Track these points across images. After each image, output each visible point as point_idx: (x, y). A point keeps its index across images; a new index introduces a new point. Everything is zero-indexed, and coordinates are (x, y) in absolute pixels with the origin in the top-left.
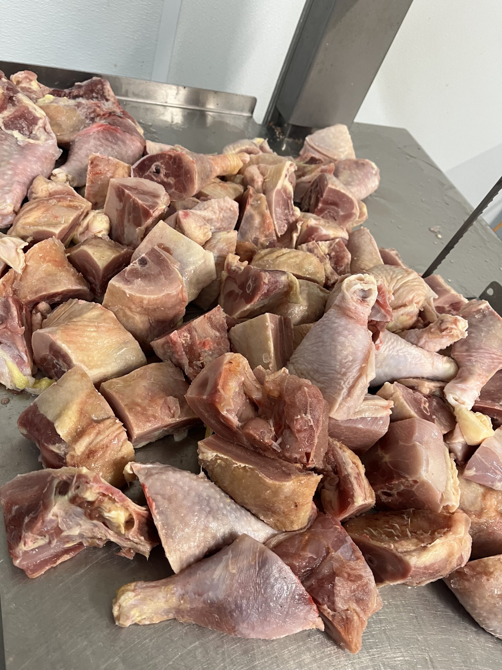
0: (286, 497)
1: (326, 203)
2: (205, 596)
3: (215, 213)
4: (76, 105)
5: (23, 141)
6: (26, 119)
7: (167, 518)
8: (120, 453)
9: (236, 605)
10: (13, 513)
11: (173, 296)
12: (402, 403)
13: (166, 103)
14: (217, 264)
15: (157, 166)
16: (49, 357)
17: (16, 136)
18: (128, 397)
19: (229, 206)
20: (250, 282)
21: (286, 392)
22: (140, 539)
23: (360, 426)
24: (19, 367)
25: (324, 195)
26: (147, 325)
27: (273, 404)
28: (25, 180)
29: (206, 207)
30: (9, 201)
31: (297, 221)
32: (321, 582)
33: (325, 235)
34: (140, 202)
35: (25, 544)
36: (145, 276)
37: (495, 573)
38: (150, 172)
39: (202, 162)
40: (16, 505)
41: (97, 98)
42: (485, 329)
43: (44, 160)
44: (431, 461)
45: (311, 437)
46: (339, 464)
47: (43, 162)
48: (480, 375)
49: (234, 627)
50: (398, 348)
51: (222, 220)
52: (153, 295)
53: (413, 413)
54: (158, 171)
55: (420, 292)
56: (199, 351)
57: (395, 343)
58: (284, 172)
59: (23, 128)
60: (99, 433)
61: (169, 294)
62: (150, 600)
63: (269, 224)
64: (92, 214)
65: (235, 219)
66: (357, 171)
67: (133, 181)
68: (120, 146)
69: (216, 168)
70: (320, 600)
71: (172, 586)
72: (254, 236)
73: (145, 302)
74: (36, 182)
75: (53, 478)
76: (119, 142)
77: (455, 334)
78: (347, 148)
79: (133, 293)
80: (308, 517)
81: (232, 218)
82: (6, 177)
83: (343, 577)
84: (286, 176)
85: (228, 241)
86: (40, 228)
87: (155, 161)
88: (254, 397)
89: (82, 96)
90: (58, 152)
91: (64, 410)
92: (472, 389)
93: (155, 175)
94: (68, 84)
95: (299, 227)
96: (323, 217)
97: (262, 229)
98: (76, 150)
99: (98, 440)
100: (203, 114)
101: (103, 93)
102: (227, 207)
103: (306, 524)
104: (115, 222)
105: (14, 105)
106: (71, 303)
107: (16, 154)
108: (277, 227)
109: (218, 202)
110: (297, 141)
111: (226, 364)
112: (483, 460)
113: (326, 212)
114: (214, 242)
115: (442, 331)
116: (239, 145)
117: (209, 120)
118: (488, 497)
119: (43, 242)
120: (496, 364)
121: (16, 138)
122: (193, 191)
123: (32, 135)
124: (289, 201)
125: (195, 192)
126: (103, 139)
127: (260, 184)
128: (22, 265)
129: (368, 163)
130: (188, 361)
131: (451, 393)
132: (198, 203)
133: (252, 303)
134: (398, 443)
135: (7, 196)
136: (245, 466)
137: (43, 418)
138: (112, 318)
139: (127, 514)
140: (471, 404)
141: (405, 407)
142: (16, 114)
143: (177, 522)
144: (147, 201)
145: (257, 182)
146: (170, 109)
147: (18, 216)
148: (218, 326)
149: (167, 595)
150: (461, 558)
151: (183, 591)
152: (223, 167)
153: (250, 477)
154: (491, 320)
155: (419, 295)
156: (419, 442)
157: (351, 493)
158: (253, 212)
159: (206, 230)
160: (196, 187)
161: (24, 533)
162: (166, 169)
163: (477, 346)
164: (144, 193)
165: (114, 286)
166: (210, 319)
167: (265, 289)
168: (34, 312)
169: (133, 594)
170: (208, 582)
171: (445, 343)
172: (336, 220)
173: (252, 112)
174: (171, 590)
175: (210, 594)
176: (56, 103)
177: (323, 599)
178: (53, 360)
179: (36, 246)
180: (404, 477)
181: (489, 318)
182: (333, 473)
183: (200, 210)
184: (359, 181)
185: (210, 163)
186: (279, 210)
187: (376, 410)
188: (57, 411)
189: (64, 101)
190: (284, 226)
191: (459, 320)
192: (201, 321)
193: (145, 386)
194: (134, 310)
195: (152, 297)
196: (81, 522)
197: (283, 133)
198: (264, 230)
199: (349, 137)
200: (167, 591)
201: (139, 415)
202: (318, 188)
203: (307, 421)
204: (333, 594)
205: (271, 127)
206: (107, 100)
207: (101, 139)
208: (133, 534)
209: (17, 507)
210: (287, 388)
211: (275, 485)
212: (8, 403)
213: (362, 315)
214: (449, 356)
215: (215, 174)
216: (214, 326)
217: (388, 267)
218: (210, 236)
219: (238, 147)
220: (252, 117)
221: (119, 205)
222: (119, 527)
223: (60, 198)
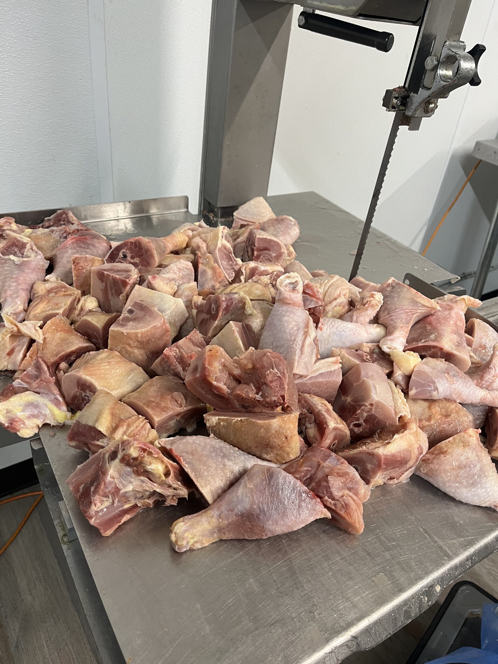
0: (276, 432)
1: (259, 250)
2: (236, 510)
3: (175, 273)
4: (50, 232)
5: (19, 261)
6: (16, 246)
7: (193, 466)
8: (148, 438)
9: (259, 509)
10: (81, 491)
11: (159, 328)
12: (348, 358)
13: (118, 217)
14: (187, 307)
15: (123, 252)
16: (78, 393)
17: (12, 259)
18: (144, 399)
19: (185, 266)
20: (213, 306)
21: (256, 361)
22: (178, 484)
23: (320, 380)
24: (57, 407)
25: (256, 244)
26: (145, 357)
27: (251, 376)
28: (27, 287)
29: (168, 271)
30: (19, 303)
31: (241, 268)
32: (319, 484)
33: (264, 271)
34: (117, 276)
35: (95, 506)
36: (134, 320)
37: (448, 451)
38: (119, 258)
39: (157, 242)
40: (82, 484)
41: (64, 224)
42: (396, 296)
43: (37, 270)
44: (377, 386)
45: (282, 385)
46: (311, 406)
47: (37, 272)
48: (402, 327)
49: (263, 527)
50: (336, 326)
51: (182, 278)
52: (144, 328)
53: (357, 362)
54: (125, 256)
55: (344, 287)
56: (189, 362)
57: (333, 323)
58: (220, 235)
59: (16, 252)
60: (129, 426)
61: (155, 326)
62: (197, 524)
63: (220, 273)
64: (83, 299)
65: (192, 275)
66: (279, 226)
67: (107, 266)
68: (91, 249)
69: (168, 244)
70: (321, 495)
71: (209, 512)
72: (210, 285)
73: (139, 335)
74: (35, 286)
75: (104, 454)
76: (90, 247)
77: (374, 304)
78: (268, 212)
79: (129, 331)
80: (299, 448)
81: (189, 275)
82: (12, 288)
83: (334, 475)
84: (222, 237)
85: (191, 289)
86: (48, 313)
87: (121, 250)
88: (235, 373)
89: (53, 226)
90: (47, 264)
91: (100, 415)
92: (398, 337)
93: (123, 260)
94: (39, 222)
95: (244, 271)
96: (260, 262)
97: (215, 278)
98: (59, 260)
99: (130, 431)
100: (149, 218)
101: (68, 219)
102: (183, 267)
103: (299, 454)
104: (102, 300)
105: (5, 239)
106: (84, 356)
107: (16, 271)
108: (226, 275)
109: (176, 265)
110: (228, 219)
111: (208, 352)
112: (418, 380)
113: (262, 257)
114: (180, 292)
115: (364, 305)
116: (182, 228)
117: (155, 220)
118: (433, 407)
119: (53, 318)
120: (410, 316)
121: (13, 260)
122: (155, 263)
123: (24, 256)
124: (231, 255)
125: (157, 264)
126: (77, 247)
127: (205, 248)
128: (42, 337)
129: (286, 218)
130: (182, 368)
131: (385, 345)
132: (161, 270)
133: (218, 318)
134: (353, 385)
135: (16, 300)
136: (241, 419)
137: (85, 426)
138: (118, 355)
139: (164, 466)
140: (402, 348)
141: (351, 360)
142: (8, 244)
143: (202, 466)
144: (123, 275)
145: (202, 248)
146: (122, 220)
147: (28, 312)
148: (198, 344)
149: (208, 519)
150: (420, 448)
151: (219, 512)
152: (173, 244)
153: (246, 425)
154: (399, 288)
155: (343, 289)
156: (366, 377)
157: (325, 421)
158: (205, 268)
159: (172, 285)
160: (157, 260)
161: (92, 498)
162: (131, 253)
163: (393, 308)
164: (118, 271)
165: (113, 331)
166: (190, 339)
167: (224, 305)
168: (57, 372)
169: (183, 523)
170: (235, 500)
171: (371, 313)
172: (271, 261)
173: (187, 208)
174: (210, 513)
175: (239, 507)
176: (35, 233)
177: (323, 493)
178: (81, 394)
179: (49, 322)
180: (363, 405)
181: (397, 287)
182: (309, 414)
183: (164, 274)
184: (283, 231)
185: (162, 242)
186: (225, 263)
187: (329, 366)
188: (95, 418)
189: (40, 231)
190: (232, 273)
191: (375, 294)
192: (184, 342)
193: (154, 390)
194: (132, 345)
195: (143, 330)
196: (132, 480)
197: (216, 216)
198: (217, 279)
199: (267, 204)
200: (207, 516)
201: (154, 408)
202: (251, 242)
203: (275, 374)
204: (329, 487)
205: (205, 215)
206: (73, 224)
207: (76, 248)
208: (171, 480)
209: (83, 485)
210: (256, 359)
211: (265, 424)
212: (55, 435)
213: (296, 300)
214: (378, 323)
215: (168, 251)
216: (195, 344)
217: (316, 278)
218: (176, 288)
219: (181, 229)
220: (188, 211)
221: (102, 285)
222: (160, 477)
223: (56, 291)
